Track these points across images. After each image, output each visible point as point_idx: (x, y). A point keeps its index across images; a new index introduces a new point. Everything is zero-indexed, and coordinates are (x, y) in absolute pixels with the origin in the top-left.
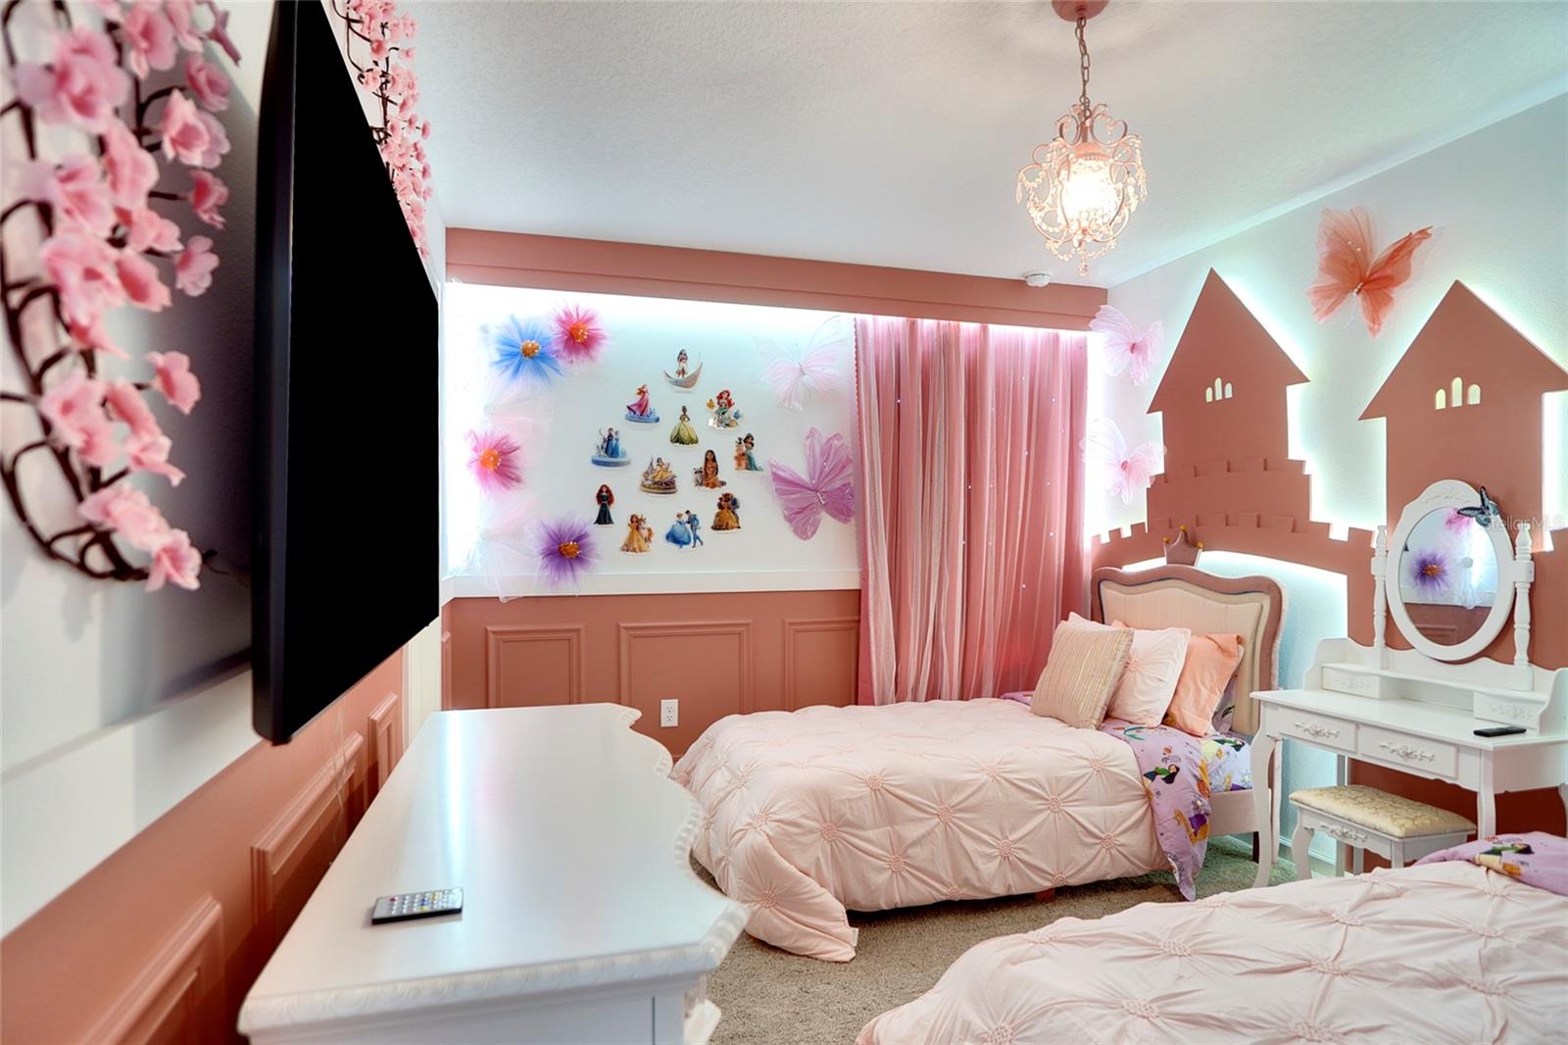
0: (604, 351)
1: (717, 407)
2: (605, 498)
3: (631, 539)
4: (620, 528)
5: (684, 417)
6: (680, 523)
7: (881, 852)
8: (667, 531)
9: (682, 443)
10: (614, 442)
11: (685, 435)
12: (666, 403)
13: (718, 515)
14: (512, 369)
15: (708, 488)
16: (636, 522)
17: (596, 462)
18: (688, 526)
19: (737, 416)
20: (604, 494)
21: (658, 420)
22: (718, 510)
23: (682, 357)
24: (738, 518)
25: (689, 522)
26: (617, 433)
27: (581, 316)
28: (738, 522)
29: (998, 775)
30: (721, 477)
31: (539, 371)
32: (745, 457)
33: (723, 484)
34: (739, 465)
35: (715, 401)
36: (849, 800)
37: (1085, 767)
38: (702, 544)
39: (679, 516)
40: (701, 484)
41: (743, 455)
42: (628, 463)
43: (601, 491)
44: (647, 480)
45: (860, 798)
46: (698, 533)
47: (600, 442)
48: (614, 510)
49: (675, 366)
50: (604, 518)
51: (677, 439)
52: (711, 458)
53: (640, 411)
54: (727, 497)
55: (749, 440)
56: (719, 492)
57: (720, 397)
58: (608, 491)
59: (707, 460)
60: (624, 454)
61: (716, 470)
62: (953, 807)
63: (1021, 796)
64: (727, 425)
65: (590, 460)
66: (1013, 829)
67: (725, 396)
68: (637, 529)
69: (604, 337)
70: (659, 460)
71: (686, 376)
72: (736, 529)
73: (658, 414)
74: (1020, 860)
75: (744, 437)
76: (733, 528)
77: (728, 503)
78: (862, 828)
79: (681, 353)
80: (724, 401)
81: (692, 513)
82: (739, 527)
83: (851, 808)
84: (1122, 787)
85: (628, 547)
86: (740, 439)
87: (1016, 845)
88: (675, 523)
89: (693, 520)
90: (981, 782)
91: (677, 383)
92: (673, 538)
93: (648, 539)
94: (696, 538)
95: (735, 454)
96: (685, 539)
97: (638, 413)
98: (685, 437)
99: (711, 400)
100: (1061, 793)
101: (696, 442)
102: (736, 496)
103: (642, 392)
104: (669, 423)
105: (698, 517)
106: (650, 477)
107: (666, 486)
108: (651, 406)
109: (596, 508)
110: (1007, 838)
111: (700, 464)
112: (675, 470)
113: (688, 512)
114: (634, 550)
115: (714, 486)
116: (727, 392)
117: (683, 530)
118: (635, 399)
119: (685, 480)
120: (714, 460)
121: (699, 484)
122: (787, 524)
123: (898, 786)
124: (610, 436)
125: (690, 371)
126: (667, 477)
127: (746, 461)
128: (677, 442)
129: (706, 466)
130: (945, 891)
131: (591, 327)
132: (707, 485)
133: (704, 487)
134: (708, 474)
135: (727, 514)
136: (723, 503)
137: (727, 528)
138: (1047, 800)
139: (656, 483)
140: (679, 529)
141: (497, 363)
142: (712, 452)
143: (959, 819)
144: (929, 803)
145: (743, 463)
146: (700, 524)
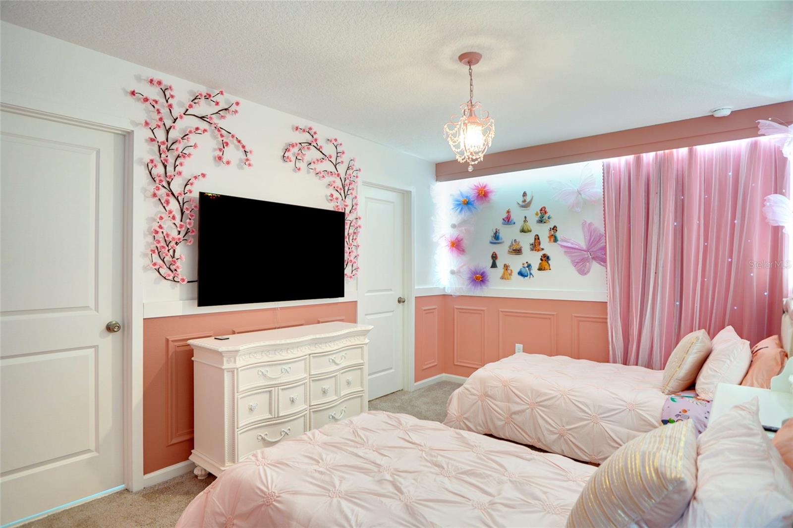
0: (492, 197)
1: (540, 215)
2: (494, 257)
3: (504, 274)
4: (500, 270)
5: (525, 221)
6: (524, 267)
7: (501, 412)
8: (518, 271)
9: (525, 232)
10: (498, 234)
11: (526, 229)
12: (518, 216)
13: (540, 264)
14: (459, 210)
15: (536, 252)
16: (506, 267)
17: (491, 243)
18: (527, 269)
19: (549, 218)
20: (494, 255)
21: (514, 223)
22: (540, 261)
23: (525, 194)
24: (549, 265)
25: (527, 267)
26: (499, 230)
27: (481, 185)
28: (549, 267)
29: (565, 395)
30: (542, 246)
31: (470, 209)
32: (553, 237)
33: (543, 249)
34: (550, 240)
35: (539, 212)
36: (491, 387)
37: (623, 405)
38: (533, 276)
39: (523, 264)
40: (533, 250)
41: (552, 235)
42: (503, 242)
43: (493, 254)
44: (510, 249)
45: (496, 387)
46: (532, 272)
47: (492, 234)
48: (498, 262)
49: (522, 199)
50: (494, 265)
51: (523, 231)
52: (537, 238)
53: (508, 220)
54: (544, 256)
55: (555, 228)
56: (541, 253)
57: (541, 210)
58: (496, 254)
59: (535, 239)
60: (502, 239)
61: (539, 244)
62: (537, 403)
63: (575, 408)
64: (545, 222)
65: (489, 242)
66: (568, 424)
67: (543, 209)
68: (507, 269)
69: (492, 192)
70: (515, 240)
71: (526, 203)
72: (549, 270)
73: (514, 221)
74: (570, 440)
75: (552, 227)
76: (547, 270)
77: (546, 258)
78: (495, 399)
79: (524, 193)
80: (543, 211)
81: (529, 263)
82: (550, 269)
83: (491, 390)
84: (643, 423)
85: (503, 278)
86: (550, 228)
87: (569, 432)
88: (521, 267)
89: (529, 266)
90: (554, 395)
91: (523, 206)
92: (521, 274)
93: (510, 274)
94: (531, 274)
95: (548, 235)
96: (526, 274)
97: (507, 221)
98: (526, 230)
99: (537, 212)
100: (601, 414)
101: (531, 231)
102: (549, 255)
103: (508, 212)
104: (519, 224)
105: (531, 265)
106: (512, 248)
107: (518, 251)
108: (512, 217)
109: (491, 262)
110: (563, 426)
111: (532, 241)
112: (521, 244)
113: (527, 262)
114: (505, 279)
115: (538, 250)
116: (544, 207)
117: (525, 270)
118: (505, 215)
119: (526, 248)
120: (539, 239)
121: (532, 250)
122: (574, 268)
123: (514, 387)
124: (496, 232)
125: (528, 199)
126: (518, 247)
127: (554, 238)
128: (522, 232)
129: (535, 242)
130: (530, 440)
131: (485, 189)
132: (536, 250)
133: (534, 252)
134: (536, 245)
135: (544, 263)
136: (543, 258)
137: (544, 270)
138: (591, 415)
139: (514, 250)
140: (523, 271)
141: (453, 209)
142: (538, 235)
143: (539, 409)
144: (525, 398)
145: (552, 239)
146: (532, 268)
